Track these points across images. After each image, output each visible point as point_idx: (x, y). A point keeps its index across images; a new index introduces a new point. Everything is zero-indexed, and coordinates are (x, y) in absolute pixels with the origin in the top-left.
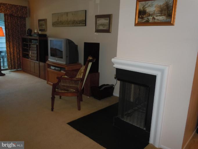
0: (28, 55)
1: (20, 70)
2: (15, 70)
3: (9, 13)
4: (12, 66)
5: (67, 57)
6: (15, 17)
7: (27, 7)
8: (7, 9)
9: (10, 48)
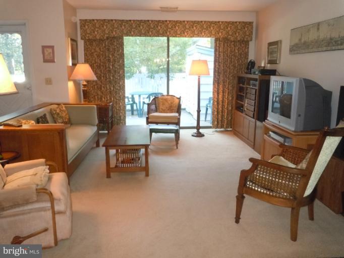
0: (242, 106)
1: (230, 131)
2: (222, 129)
3: (221, 37)
4: (218, 122)
5: (299, 116)
6: (231, 42)
7: (252, 23)
8: (219, 30)
9: (218, 94)
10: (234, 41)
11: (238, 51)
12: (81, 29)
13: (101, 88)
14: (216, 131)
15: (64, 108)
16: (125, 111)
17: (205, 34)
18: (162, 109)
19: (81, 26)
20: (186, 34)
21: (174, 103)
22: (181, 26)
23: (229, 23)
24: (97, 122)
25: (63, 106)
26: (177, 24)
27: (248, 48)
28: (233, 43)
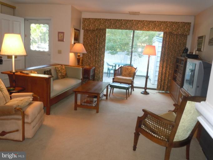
0: (176, 77)
1: (168, 93)
2: (163, 92)
3: (168, 32)
4: (161, 87)
5: (198, 87)
6: (175, 35)
7: (191, 23)
8: (167, 27)
9: (163, 68)
10: (176, 35)
11: (179, 41)
12: (83, 23)
13: (90, 58)
14: (159, 92)
15: (64, 68)
16: (103, 73)
17: (157, 29)
18: (124, 74)
19: (83, 22)
20: (144, 29)
21: (132, 71)
22: (141, 24)
23: (173, 23)
24: (81, 77)
25: (64, 66)
26: (139, 23)
27: (187, 39)
28: (176, 36)
